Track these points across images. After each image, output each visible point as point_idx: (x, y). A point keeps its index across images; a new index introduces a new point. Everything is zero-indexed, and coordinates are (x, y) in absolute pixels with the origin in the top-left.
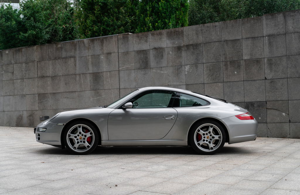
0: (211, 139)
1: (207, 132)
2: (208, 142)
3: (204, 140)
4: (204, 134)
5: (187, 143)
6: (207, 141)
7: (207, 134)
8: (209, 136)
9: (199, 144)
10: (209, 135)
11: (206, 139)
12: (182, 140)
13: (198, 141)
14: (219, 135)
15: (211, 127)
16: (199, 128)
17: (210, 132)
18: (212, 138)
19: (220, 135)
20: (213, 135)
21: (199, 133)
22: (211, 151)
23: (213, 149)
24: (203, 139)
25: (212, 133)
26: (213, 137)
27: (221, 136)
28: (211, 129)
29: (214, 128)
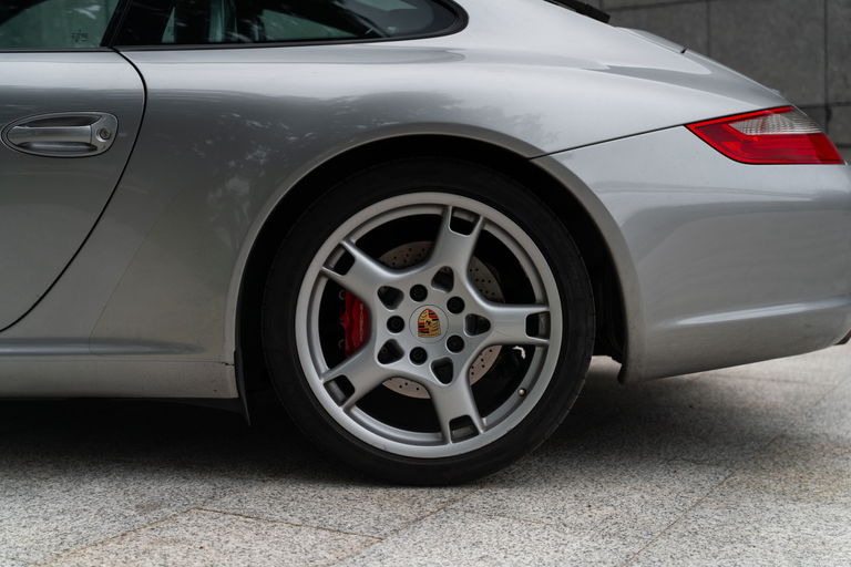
0: (456, 344)
1: (423, 275)
2: (428, 364)
3: (391, 353)
4: (390, 296)
5: (230, 373)
6: (419, 356)
7: (419, 293)
8: (444, 314)
9: (344, 386)
10: (437, 298)
11: (407, 340)
12: (189, 349)
13: (334, 358)
14: (528, 299)
15: (463, 227)
16: (343, 235)
17: (445, 279)
18: (465, 334)
19: (545, 302)
20: (478, 303)
21: (348, 280)
22: (451, 449)
23: (476, 433)
24: (382, 335)
25: (466, 289)
26: (479, 325)
27: (547, 314)
28: (457, 251)
29: (484, 235)
